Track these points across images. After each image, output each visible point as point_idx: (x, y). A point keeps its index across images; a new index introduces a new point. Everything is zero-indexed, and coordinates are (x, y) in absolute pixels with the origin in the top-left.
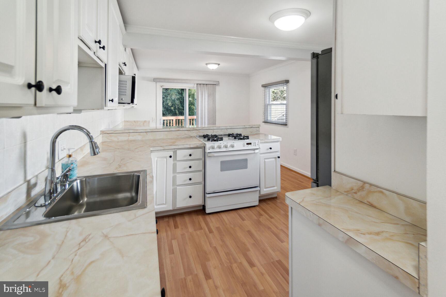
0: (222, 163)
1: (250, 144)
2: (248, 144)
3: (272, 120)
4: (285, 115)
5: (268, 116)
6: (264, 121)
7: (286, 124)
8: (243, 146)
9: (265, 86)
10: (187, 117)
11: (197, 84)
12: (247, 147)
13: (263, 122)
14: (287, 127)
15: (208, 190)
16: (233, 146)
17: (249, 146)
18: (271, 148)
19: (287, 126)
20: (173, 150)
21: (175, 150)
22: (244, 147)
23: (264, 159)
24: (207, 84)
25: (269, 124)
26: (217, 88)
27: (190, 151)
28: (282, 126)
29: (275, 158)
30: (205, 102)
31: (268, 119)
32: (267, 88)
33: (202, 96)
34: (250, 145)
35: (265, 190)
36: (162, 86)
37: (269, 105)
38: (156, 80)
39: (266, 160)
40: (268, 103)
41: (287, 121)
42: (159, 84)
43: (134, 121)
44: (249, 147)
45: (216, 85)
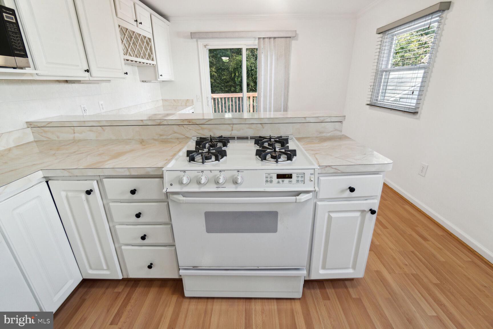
0: (209, 215)
1: (289, 176)
2: (281, 176)
3: (385, 101)
4: (416, 93)
5: (378, 93)
6: (369, 103)
7: (417, 111)
8: (267, 181)
9: (382, 32)
10: (245, 94)
11: (259, 38)
12: (278, 185)
13: (368, 105)
14: (417, 118)
17: (283, 181)
18: (352, 190)
19: (417, 116)
20: (98, 178)
22: (269, 184)
23: (329, 212)
24: (275, 38)
25: (378, 108)
26: (294, 43)
28: (406, 114)
29: (363, 211)
30: (271, 69)
31: (377, 100)
32: (388, 34)
33: (267, 60)
34: (286, 180)
35: (322, 272)
36: (205, 46)
37: (386, 71)
38: (194, 35)
39: (333, 215)
40: (383, 67)
41: (420, 106)
42: (201, 43)
43: (174, 100)
44: (286, 185)
45: (290, 37)
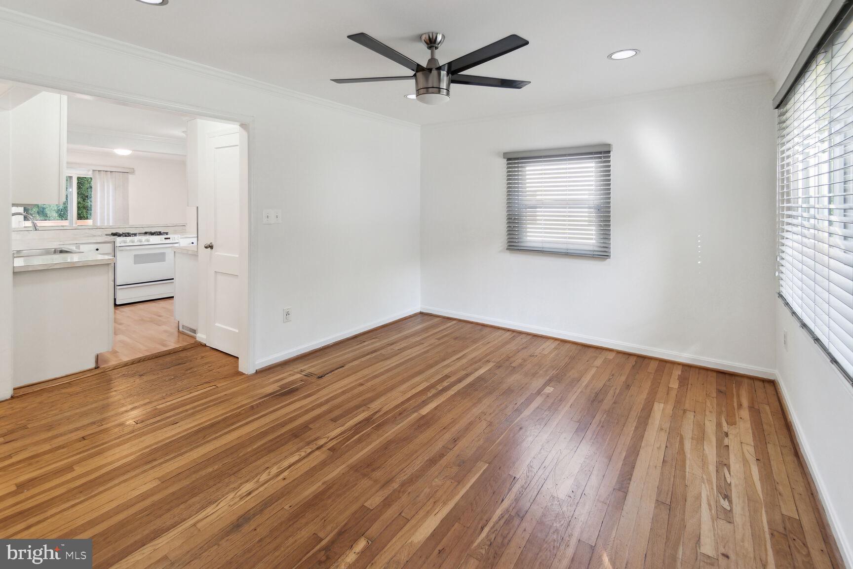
0: (136, 256)
1: (169, 238)
2: (165, 239)
8: (161, 240)
11: (93, 171)
12: (165, 241)
15: (118, 283)
16: (148, 241)
20: (76, 245)
21: (78, 245)
22: (162, 242)
24: (111, 172)
27: (97, 246)
44: (167, 241)
45: (128, 173)
